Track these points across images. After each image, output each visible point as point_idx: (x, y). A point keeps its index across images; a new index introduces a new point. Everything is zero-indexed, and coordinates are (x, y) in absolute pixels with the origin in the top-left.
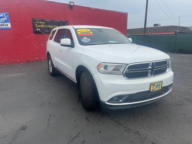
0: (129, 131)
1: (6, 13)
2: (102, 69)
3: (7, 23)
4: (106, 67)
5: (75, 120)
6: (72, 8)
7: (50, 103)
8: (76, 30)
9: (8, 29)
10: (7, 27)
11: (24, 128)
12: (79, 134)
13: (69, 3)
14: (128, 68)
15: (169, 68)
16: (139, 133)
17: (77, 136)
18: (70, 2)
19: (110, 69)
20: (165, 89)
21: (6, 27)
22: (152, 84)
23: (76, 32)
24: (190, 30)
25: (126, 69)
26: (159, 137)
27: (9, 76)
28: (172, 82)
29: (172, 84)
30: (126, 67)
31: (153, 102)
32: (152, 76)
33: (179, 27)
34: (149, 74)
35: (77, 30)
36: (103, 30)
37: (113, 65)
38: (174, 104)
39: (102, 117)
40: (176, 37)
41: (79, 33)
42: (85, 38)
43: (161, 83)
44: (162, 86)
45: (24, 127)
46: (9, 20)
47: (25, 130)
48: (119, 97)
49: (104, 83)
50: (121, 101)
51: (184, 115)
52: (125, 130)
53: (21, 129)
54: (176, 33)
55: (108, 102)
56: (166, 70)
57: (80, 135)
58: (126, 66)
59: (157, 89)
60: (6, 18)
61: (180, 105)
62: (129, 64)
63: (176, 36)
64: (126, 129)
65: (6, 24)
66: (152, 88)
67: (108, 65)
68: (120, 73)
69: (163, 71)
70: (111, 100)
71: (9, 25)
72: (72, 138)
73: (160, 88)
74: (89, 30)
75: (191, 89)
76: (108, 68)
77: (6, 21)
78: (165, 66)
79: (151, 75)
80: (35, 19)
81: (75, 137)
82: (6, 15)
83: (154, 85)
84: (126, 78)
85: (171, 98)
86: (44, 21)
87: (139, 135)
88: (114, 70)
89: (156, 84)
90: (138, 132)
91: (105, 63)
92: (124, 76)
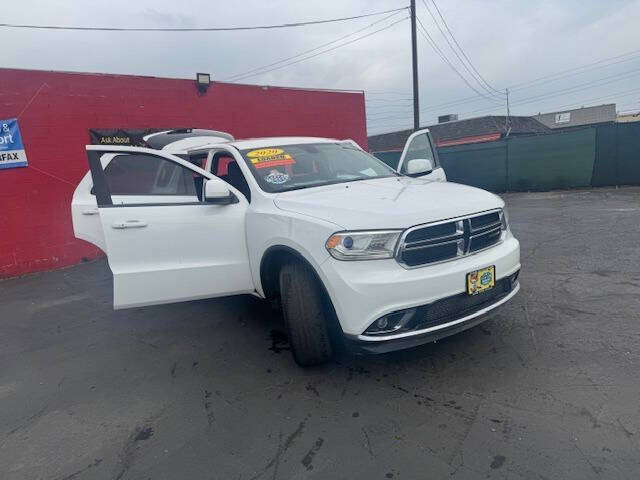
0: (430, 402)
1: (11, 121)
2: (341, 248)
3: (15, 152)
4: (349, 244)
5: (280, 397)
6: (205, 91)
7: (195, 364)
8: (244, 153)
9: (19, 168)
10: (16, 161)
11: (144, 435)
12: (302, 425)
13: (195, 78)
14: (406, 241)
15: (505, 229)
16: (457, 405)
17: (298, 432)
18: (198, 74)
19: (361, 245)
20: (505, 285)
21: (10, 161)
22: (470, 276)
23: (247, 160)
24: (539, 124)
25: (401, 243)
26: (508, 406)
27: (45, 305)
28: (519, 266)
29: (518, 271)
30: (400, 237)
31: (477, 323)
32: (467, 254)
33: (510, 118)
34: (460, 252)
35: (250, 155)
36: (317, 147)
37: (367, 236)
38: (530, 324)
39: (350, 379)
40: (507, 147)
41: (254, 161)
42: (273, 173)
43: (492, 271)
44: (497, 278)
45: (142, 433)
46: (21, 142)
47: (147, 438)
48: (394, 317)
49: (350, 285)
50: (397, 328)
51: (561, 346)
52: (420, 403)
53: (137, 439)
54: (503, 135)
55: (363, 334)
56: (499, 235)
57: (304, 430)
58: (402, 233)
59: (484, 287)
60: (10, 136)
61: (547, 324)
62: (406, 229)
63: (504, 144)
64: (421, 399)
65: (11, 152)
66: (471, 286)
67: (354, 236)
68: (387, 255)
69: (491, 240)
70: (373, 328)
71: (22, 157)
72: (285, 439)
73: (492, 284)
74: (280, 151)
75: (567, 281)
76: (355, 245)
77: (10, 146)
78: (495, 227)
79: (465, 252)
80: (99, 132)
81: (294, 436)
82: (10, 126)
83: (476, 278)
84: (404, 265)
85: (521, 310)
86: (127, 135)
87: (458, 408)
88: (371, 247)
89: (481, 274)
90: (453, 403)
91: (346, 231)
92: (399, 261)
